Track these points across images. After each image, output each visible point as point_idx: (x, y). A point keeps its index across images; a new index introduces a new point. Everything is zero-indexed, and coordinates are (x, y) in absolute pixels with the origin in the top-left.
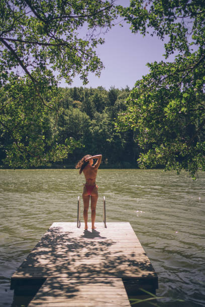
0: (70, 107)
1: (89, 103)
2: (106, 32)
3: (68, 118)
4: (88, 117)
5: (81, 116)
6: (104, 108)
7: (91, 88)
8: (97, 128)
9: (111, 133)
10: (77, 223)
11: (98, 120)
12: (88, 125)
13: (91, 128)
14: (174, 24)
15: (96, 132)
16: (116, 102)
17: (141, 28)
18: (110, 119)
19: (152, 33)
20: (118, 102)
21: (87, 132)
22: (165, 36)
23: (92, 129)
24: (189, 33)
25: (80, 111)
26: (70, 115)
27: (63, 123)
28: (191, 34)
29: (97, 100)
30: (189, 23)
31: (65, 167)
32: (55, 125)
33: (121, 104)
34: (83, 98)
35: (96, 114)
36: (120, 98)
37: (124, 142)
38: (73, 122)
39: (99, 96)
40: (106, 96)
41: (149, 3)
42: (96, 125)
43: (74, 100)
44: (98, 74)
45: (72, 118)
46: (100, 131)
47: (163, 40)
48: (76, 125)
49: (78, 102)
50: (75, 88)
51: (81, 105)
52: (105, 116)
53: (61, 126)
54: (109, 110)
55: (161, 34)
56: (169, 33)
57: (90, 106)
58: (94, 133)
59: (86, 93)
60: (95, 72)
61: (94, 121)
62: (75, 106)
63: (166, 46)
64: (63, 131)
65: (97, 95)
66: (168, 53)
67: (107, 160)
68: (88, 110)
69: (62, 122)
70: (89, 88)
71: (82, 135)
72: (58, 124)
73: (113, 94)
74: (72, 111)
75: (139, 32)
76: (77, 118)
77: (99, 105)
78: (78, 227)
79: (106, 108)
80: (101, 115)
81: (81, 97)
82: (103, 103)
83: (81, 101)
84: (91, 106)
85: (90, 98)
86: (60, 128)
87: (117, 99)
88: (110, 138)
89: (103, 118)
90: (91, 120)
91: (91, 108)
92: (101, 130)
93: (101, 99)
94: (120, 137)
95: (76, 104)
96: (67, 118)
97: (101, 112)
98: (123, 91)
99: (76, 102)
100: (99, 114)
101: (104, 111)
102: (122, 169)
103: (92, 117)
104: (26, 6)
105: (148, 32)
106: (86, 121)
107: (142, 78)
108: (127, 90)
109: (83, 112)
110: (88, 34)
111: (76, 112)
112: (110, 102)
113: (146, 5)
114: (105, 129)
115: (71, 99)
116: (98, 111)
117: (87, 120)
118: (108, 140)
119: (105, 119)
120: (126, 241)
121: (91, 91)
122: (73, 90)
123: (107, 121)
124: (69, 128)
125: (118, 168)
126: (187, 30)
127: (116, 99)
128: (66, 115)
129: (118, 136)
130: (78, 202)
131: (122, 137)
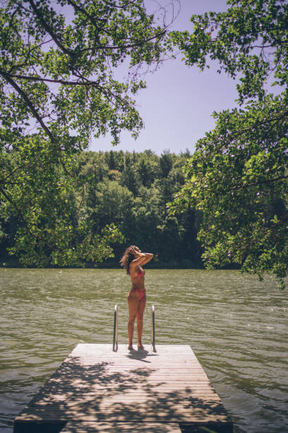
0: (104, 178)
1: (131, 174)
2: (156, 70)
3: (101, 194)
4: (130, 193)
5: (120, 192)
6: (153, 181)
7: (134, 152)
8: (143, 209)
9: (164, 217)
10: (112, 345)
11: (144, 197)
12: (130, 205)
13: (134, 208)
14: (250, 56)
15: (142, 215)
16: (171, 172)
17: (199, 60)
18: (161, 196)
19: (220, 69)
20: (174, 172)
21: (129, 215)
22: (236, 72)
23: (136, 211)
24: (270, 68)
25: (120, 184)
26: (105, 191)
27: (94, 201)
28: (273, 70)
29: (144, 170)
30: (270, 54)
31: (96, 266)
32: (82, 204)
33: (178, 175)
34: (122, 167)
35: (142, 189)
36: (177, 166)
37: (183, 229)
38: (108, 200)
39: (145, 164)
40: (156, 164)
41: (216, 28)
42: (141, 206)
43: (111, 169)
45: (108, 195)
46: (147, 214)
47: (234, 78)
48: (114, 205)
49: (116, 172)
50: (111, 152)
51: (120, 177)
52: (155, 192)
53: (91, 206)
54: (161, 184)
55: (231, 69)
56: (242, 68)
57: (133, 178)
58: (139, 216)
59: (127, 160)
61: (138, 200)
62: (111, 178)
63: (238, 88)
64: (94, 214)
65: (143, 162)
66: (242, 97)
67: (157, 255)
68: (130, 183)
69: (92, 200)
70: (132, 152)
71: (121, 220)
72: (87, 204)
73: (166, 161)
74: (107, 185)
75: (196, 65)
76: (114, 194)
77: (147, 176)
78: (114, 350)
79: (156, 180)
80: (148, 191)
81: (120, 165)
82: (152, 174)
83: (120, 171)
84: (135, 178)
85: (133, 167)
86: (89, 209)
87: (171, 167)
88: (161, 224)
89: (151, 195)
90: (135, 198)
91: (134, 181)
92: (149, 213)
93: (150, 168)
94: (177, 222)
95: (114, 174)
96: (99, 194)
97: (149, 187)
98: (182, 156)
99: (112, 172)
100: (145, 189)
101: (153, 185)
102: (178, 268)
103: (136, 194)
105: (208, 67)
106: (127, 199)
107: (206, 136)
108: (188, 155)
109: (123, 186)
110: (131, 72)
111: (113, 186)
112: (162, 172)
113: (212, 30)
114: (154, 211)
115: (106, 167)
116: (145, 186)
117: (128, 197)
118: (159, 227)
119: (155, 196)
120: (186, 371)
121: (134, 157)
122: (109, 154)
123: (158, 199)
124: (103, 209)
125: (173, 268)
126: (268, 64)
127: (169, 169)
128: (99, 191)
129: (174, 221)
130: (115, 313)
131: (180, 223)
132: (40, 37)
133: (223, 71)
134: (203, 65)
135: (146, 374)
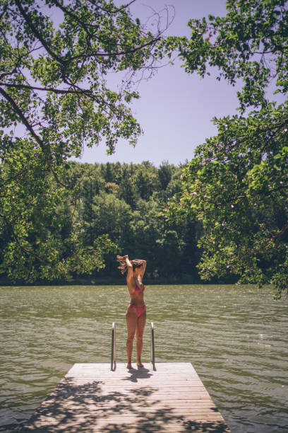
0: (101, 191)
1: (129, 187)
2: (150, 77)
3: (98, 208)
4: (128, 206)
5: (118, 205)
6: (151, 194)
7: (131, 163)
8: (141, 222)
9: (163, 231)
10: (110, 365)
11: (143, 211)
12: (128, 219)
13: (132, 222)
14: (250, 63)
15: (141, 229)
16: (170, 184)
17: (199, 67)
19: (219, 76)
20: (173, 183)
21: (127, 229)
22: (236, 79)
23: (134, 225)
24: (271, 75)
25: (117, 197)
26: (102, 204)
27: (90, 216)
28: (274, 77)
29: (142, 181)
30: (270, 61)
31: (93, 282)
32: (78, 219)
33: (177, 187)
34: (119, 179)
35: (141, 202)
36: (175, 178)
37: (183, 243)
38: (105, 214)
39: (143, 176)
40: (154, 176)
41: (214, 33)
42: (140, 219)
43: (107, 181)
44: (134, 142)
45: (105, 209)
46: (146, 228)
47: (234, 85)
48: (111, 219)
49: (113, 184)
50: (108, 164)
51: (117, 189)
52: (154, 205)
53: (87, 221)
54: (160, 196)
55: (230, 75)
56: (242, 75)
57: (130, 191)
58: (137, 230)
59: (125, 171)
60: (129, 140)
61: (136, 213)
62: (108, 191)
63: (239, 96)
64: (91, 228)
65: (141, 174)
66: (243, 105)
67: (156, 271)
68: (127, 196)
69: (88, 215)
70: (129, 164)
71: (118, 234)
72: (83, 218)
73: (165, 172)
74: (104, 198)
75: (195, 72)
76: (111, 208)
77: (145, 189)
78: (112, 370)
79: (155, 193)
80: (147, 204)
81: (117, 177)
82: (151, 186)
83: (117, 183)
84: (133, 190)
85: (130, 179)
86: (86, 223)
88: (161, 238)
89: (150, 208)
90: (133, 211)
91: (132, 194)
92: (148, 226)
93: (148, 180)
94: (177, 236)
95: (111, 187)
96: (96, 208)
97: (148, 200)
98: (181, 167)
99: (109, 184)
100: (144, 202)
101: (151, 198)
103: (134, 207)
104: (34, 40)
105: (209, 74)
106: (124, 213)
107: (206, 142)
109: (120, 199)
110: (125, 80)
111: (110, 199)
112: (160, 184)
113: (210, 36)
114: (152, 225)
115: (103, 181)
116: (143, 198)
117: (126, 211)
118: (158, 241)
119: (154, 209)
120: (187, 389)
121: (132, 168)
122: (106, 166)
123: (156, 212)
124: (101, 223)
125: (173, 283)
126: (269, 70)
127: (169, 180)
128: (95, 204)
129: (173, 235)
130: (113, 331)
131: (180, 237)
132: (29, 44)
133: (223, 78)
134: (203, 72)
135: (146, 394)
